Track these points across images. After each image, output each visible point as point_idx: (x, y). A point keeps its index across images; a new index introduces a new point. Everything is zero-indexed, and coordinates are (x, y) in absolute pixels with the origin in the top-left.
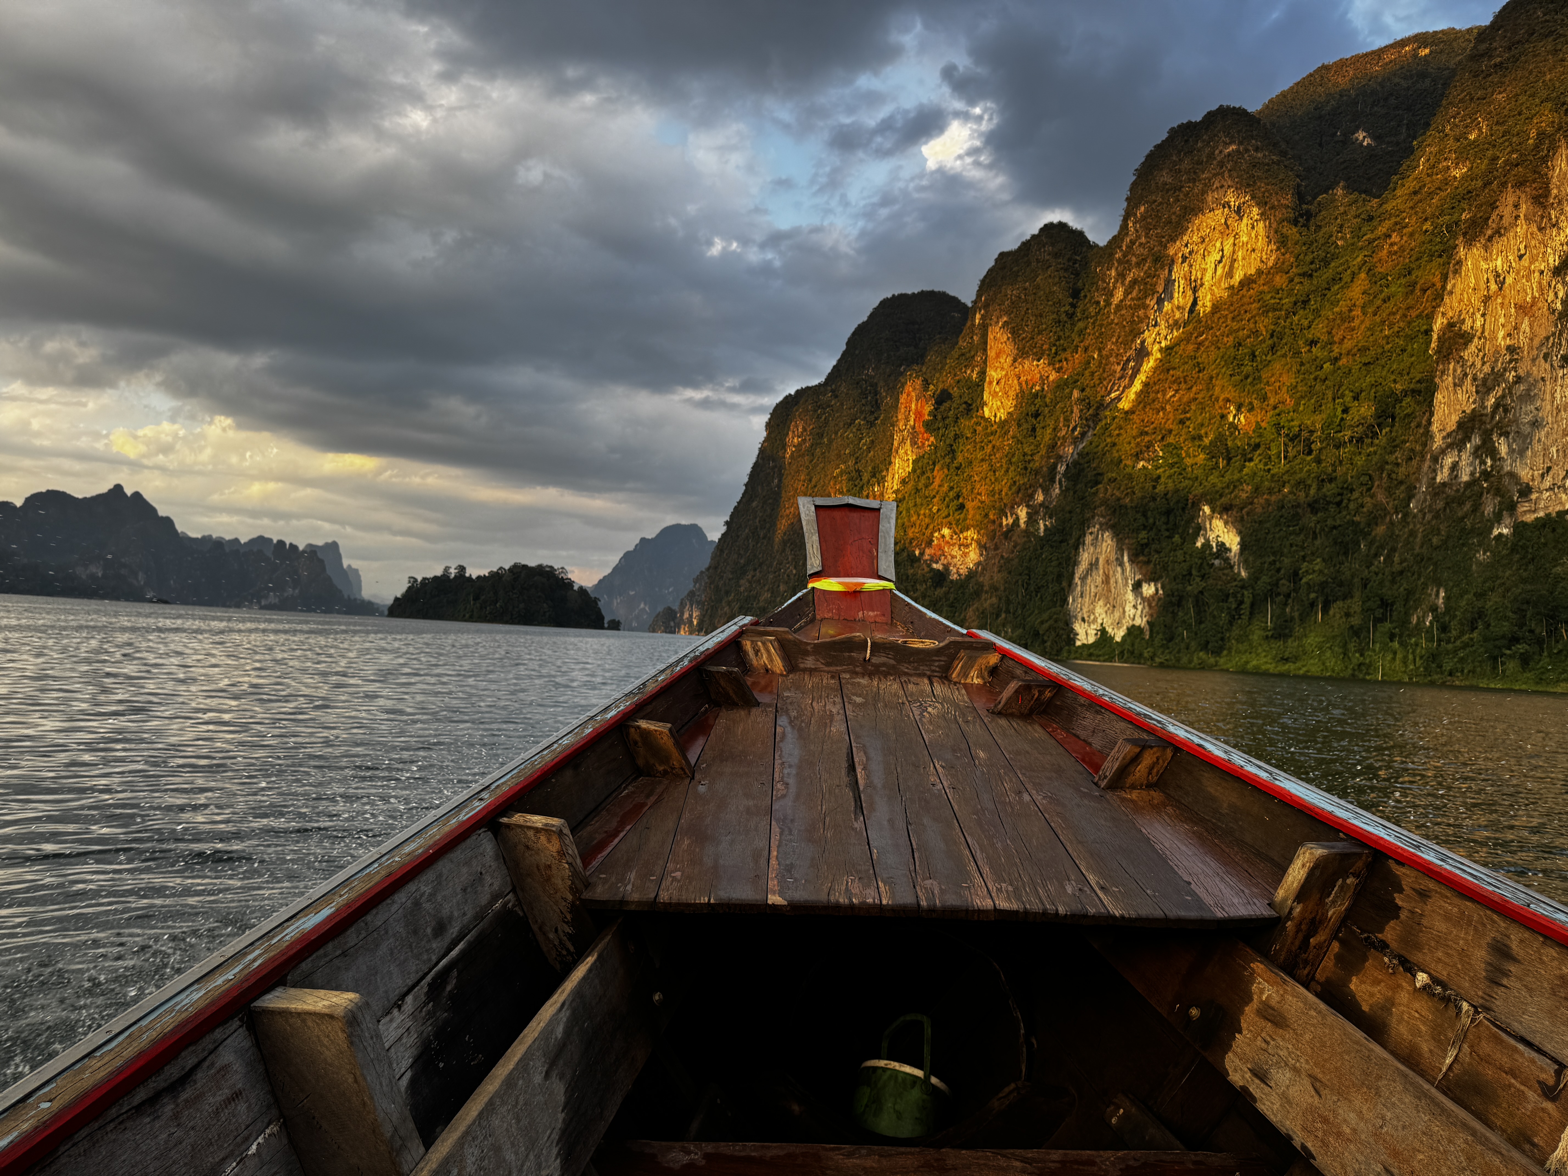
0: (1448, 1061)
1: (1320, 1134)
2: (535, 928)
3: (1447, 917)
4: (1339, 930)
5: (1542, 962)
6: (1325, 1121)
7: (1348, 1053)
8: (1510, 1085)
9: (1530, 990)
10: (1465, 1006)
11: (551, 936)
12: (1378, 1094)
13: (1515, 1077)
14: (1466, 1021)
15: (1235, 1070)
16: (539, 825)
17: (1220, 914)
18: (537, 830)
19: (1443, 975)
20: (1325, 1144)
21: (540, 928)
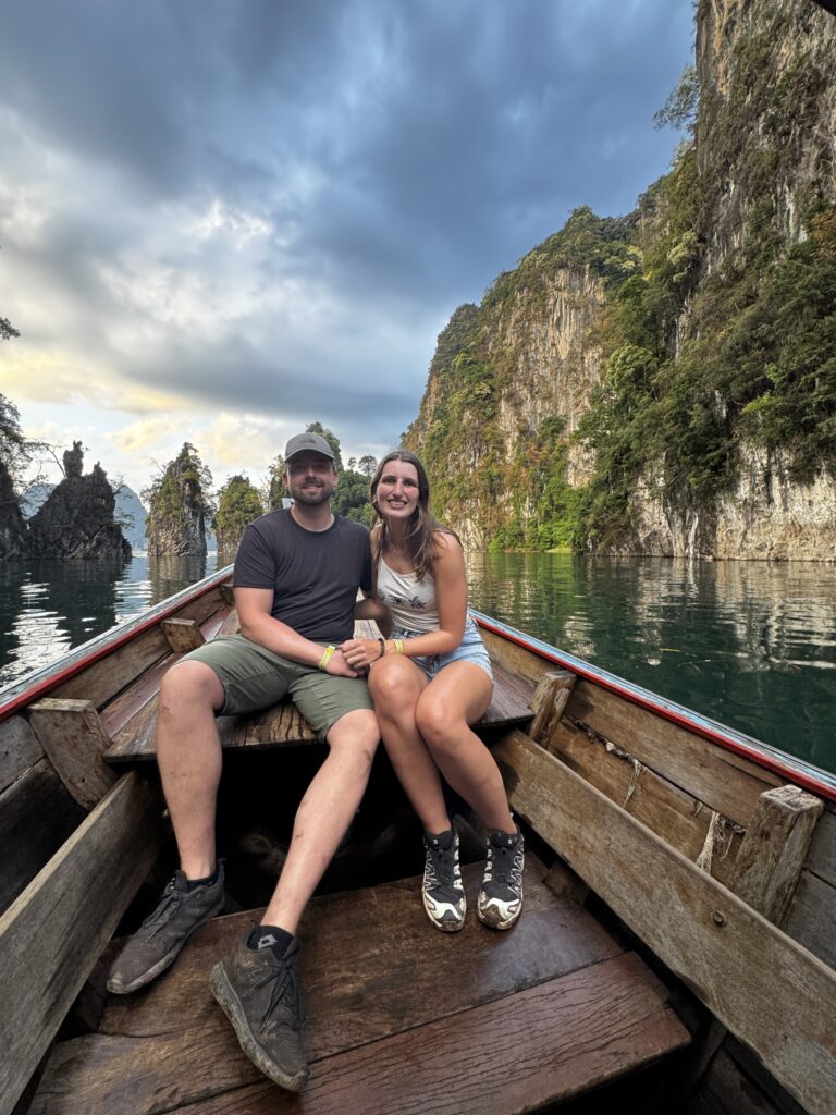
0: (629, 794)
1: (572, 847)
2: (65, 781)
3: (621, 712)
4: (561, 718)
5: (677, 739)
6: (574, 839)
7: (584, 796)
8: (667, 809)
9: (672, 754)
10: (636, 762)
11: (80, 785)
12: (604, 823)
13: (669, 804)
14: (637, 771)
15: (518, 805)
16: (66, 708)
17: (506, 717)
18: (64, 713)
19: (622, 744)
20: (576, 854)
21: (70, 781)
